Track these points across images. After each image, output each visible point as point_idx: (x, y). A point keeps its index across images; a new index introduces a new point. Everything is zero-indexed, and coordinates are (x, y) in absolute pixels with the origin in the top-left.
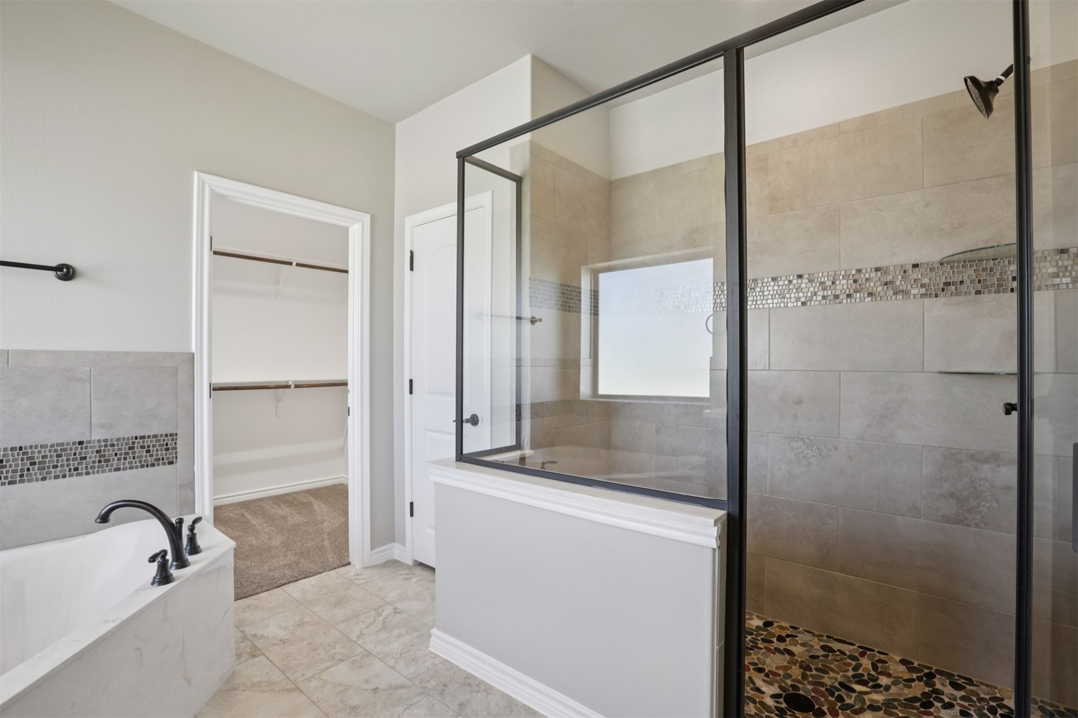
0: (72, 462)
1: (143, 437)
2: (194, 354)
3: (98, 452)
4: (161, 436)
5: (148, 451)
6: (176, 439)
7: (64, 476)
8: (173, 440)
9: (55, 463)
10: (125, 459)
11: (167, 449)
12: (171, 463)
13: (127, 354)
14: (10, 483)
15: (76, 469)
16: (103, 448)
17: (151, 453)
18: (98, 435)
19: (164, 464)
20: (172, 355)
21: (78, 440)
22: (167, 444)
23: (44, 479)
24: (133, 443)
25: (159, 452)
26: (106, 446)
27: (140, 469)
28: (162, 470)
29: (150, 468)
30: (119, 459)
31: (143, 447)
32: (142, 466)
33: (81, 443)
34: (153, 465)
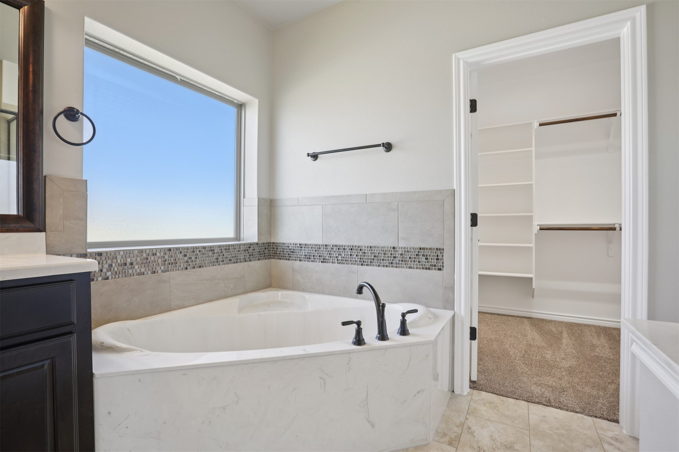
0: (390, 259)
1: (424, 249)
2: (454, 190)
3: (401, 254)
4: (434, 249)
5: (427, 259)
6: (443, 253)
7: (387, 266)
8: (441, 253)
9: (383, 258)
10: (414, 261)
11: (438, 259)
12: (440, 269)
13: (415, 192)
14: (367, 265)
15: (392, 263)
16: (404, 253)
17: (428, 260)
18: (402, 244)
19: (435, 269)
20: (441, 191)
21: (392, 246)
22: (437, 256)
23: (379, 266)
24: (419, 252)
25: (433, 261)
26: (405, 251)
27: (422, 270)
28: (434, 273)
29: (427, 270)
30: (411, 261)
31: (423, 255)
32: (423, 268)
33: (394, 248)
34: (429, 269)
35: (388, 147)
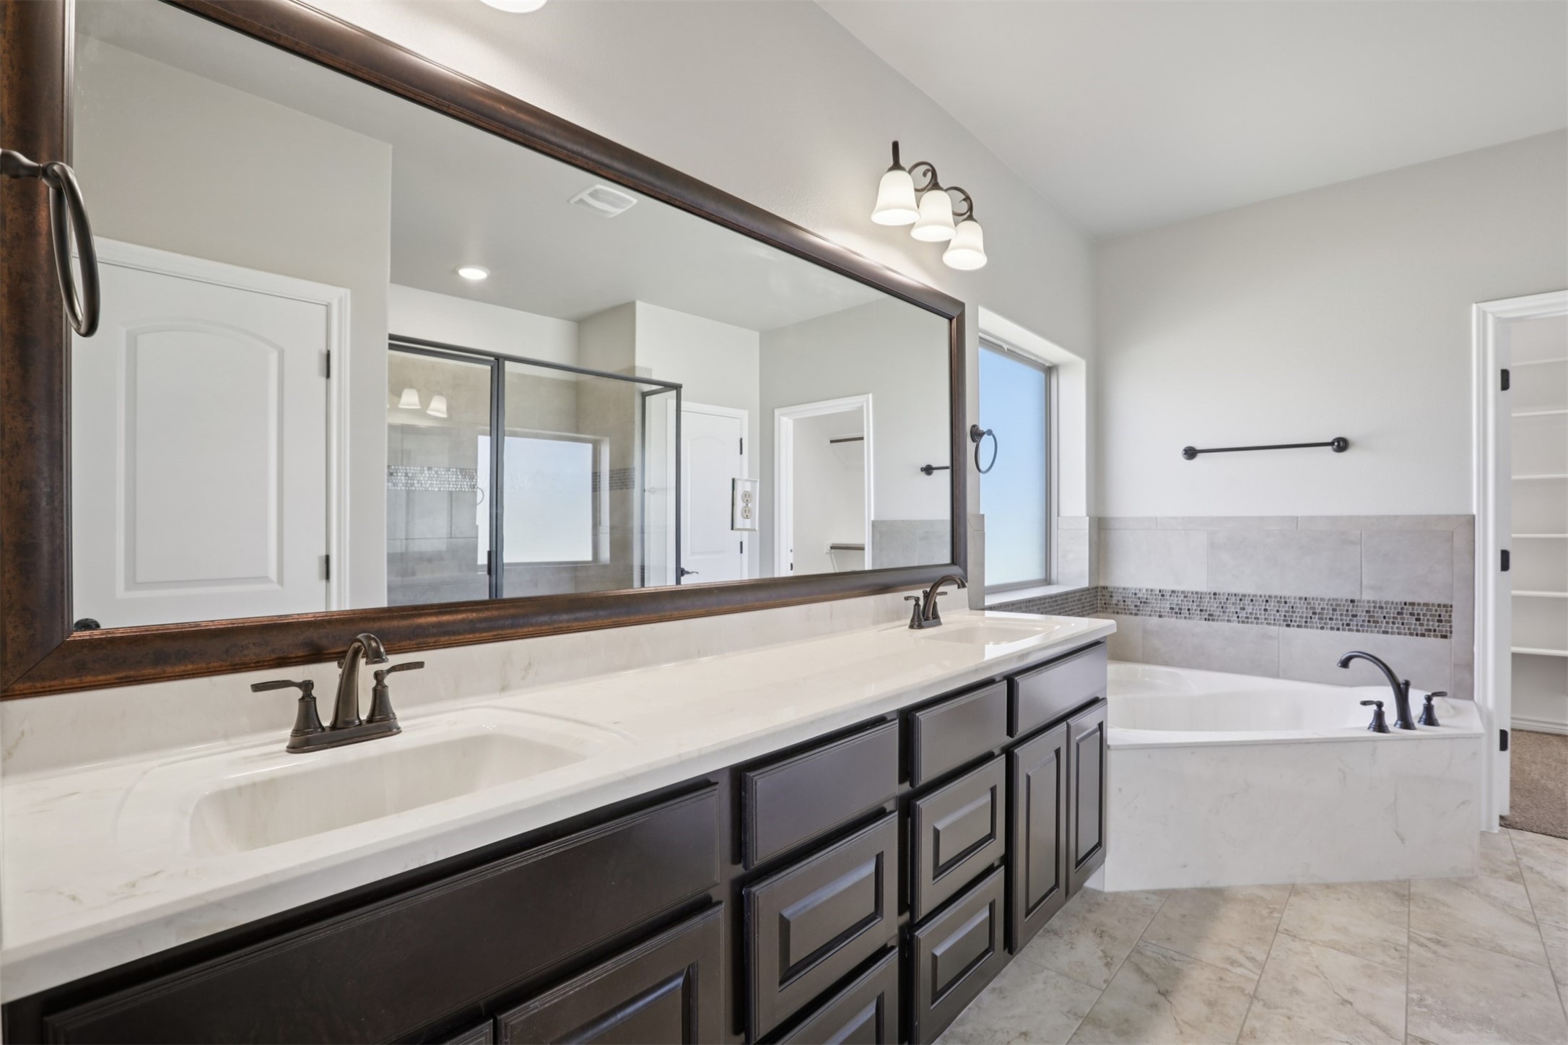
0: (1344, 618)
1: (1412, 604)
2: (1474, 516)
3: (1368, 612)
4: (1433, 605)
5: (1418, 620)
6: (1451, 611)
7: (1338, 629)
8: (1447, 611)
9: (1331, 616)
10: (1393, 623)
11: (1440, 621)
12: (1445, 637)
13: (1397, 517)
14: (1298, 626)
15: (1348, 625)
16: (1372, 609)
17: (1422, 622)
18: (1368, 596)
19: (1436, 636)
20: (1447, 517)
21: (1350, 598)
22: (1440, 616)
23: (1322, 628)
24: (1402, 608)
25: (1431, 623)
26: (1375, 607)
27: (1408, 637)
28: (1432, 642)
29: (1419, 638)
30: (1387, 623)
31: (1412, 614)
32: (1411, 634)
33: (1352, 601)
34: (1423, 635)
35: (1341, 445)
